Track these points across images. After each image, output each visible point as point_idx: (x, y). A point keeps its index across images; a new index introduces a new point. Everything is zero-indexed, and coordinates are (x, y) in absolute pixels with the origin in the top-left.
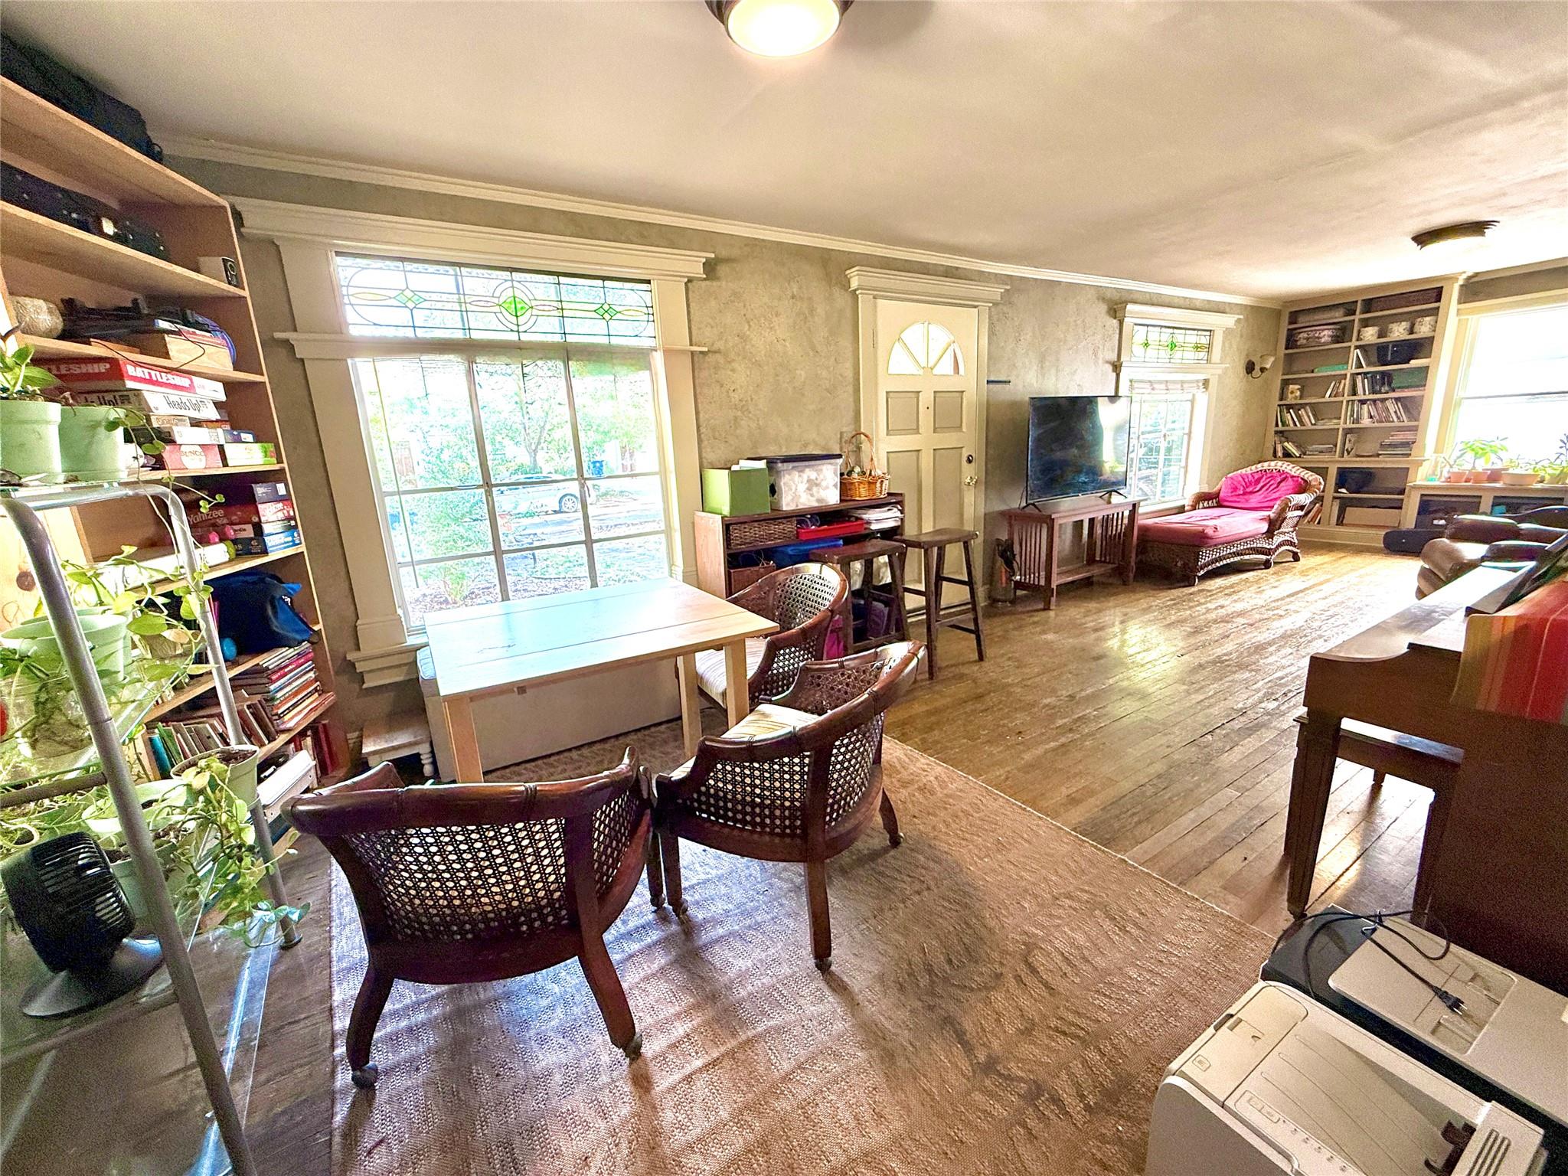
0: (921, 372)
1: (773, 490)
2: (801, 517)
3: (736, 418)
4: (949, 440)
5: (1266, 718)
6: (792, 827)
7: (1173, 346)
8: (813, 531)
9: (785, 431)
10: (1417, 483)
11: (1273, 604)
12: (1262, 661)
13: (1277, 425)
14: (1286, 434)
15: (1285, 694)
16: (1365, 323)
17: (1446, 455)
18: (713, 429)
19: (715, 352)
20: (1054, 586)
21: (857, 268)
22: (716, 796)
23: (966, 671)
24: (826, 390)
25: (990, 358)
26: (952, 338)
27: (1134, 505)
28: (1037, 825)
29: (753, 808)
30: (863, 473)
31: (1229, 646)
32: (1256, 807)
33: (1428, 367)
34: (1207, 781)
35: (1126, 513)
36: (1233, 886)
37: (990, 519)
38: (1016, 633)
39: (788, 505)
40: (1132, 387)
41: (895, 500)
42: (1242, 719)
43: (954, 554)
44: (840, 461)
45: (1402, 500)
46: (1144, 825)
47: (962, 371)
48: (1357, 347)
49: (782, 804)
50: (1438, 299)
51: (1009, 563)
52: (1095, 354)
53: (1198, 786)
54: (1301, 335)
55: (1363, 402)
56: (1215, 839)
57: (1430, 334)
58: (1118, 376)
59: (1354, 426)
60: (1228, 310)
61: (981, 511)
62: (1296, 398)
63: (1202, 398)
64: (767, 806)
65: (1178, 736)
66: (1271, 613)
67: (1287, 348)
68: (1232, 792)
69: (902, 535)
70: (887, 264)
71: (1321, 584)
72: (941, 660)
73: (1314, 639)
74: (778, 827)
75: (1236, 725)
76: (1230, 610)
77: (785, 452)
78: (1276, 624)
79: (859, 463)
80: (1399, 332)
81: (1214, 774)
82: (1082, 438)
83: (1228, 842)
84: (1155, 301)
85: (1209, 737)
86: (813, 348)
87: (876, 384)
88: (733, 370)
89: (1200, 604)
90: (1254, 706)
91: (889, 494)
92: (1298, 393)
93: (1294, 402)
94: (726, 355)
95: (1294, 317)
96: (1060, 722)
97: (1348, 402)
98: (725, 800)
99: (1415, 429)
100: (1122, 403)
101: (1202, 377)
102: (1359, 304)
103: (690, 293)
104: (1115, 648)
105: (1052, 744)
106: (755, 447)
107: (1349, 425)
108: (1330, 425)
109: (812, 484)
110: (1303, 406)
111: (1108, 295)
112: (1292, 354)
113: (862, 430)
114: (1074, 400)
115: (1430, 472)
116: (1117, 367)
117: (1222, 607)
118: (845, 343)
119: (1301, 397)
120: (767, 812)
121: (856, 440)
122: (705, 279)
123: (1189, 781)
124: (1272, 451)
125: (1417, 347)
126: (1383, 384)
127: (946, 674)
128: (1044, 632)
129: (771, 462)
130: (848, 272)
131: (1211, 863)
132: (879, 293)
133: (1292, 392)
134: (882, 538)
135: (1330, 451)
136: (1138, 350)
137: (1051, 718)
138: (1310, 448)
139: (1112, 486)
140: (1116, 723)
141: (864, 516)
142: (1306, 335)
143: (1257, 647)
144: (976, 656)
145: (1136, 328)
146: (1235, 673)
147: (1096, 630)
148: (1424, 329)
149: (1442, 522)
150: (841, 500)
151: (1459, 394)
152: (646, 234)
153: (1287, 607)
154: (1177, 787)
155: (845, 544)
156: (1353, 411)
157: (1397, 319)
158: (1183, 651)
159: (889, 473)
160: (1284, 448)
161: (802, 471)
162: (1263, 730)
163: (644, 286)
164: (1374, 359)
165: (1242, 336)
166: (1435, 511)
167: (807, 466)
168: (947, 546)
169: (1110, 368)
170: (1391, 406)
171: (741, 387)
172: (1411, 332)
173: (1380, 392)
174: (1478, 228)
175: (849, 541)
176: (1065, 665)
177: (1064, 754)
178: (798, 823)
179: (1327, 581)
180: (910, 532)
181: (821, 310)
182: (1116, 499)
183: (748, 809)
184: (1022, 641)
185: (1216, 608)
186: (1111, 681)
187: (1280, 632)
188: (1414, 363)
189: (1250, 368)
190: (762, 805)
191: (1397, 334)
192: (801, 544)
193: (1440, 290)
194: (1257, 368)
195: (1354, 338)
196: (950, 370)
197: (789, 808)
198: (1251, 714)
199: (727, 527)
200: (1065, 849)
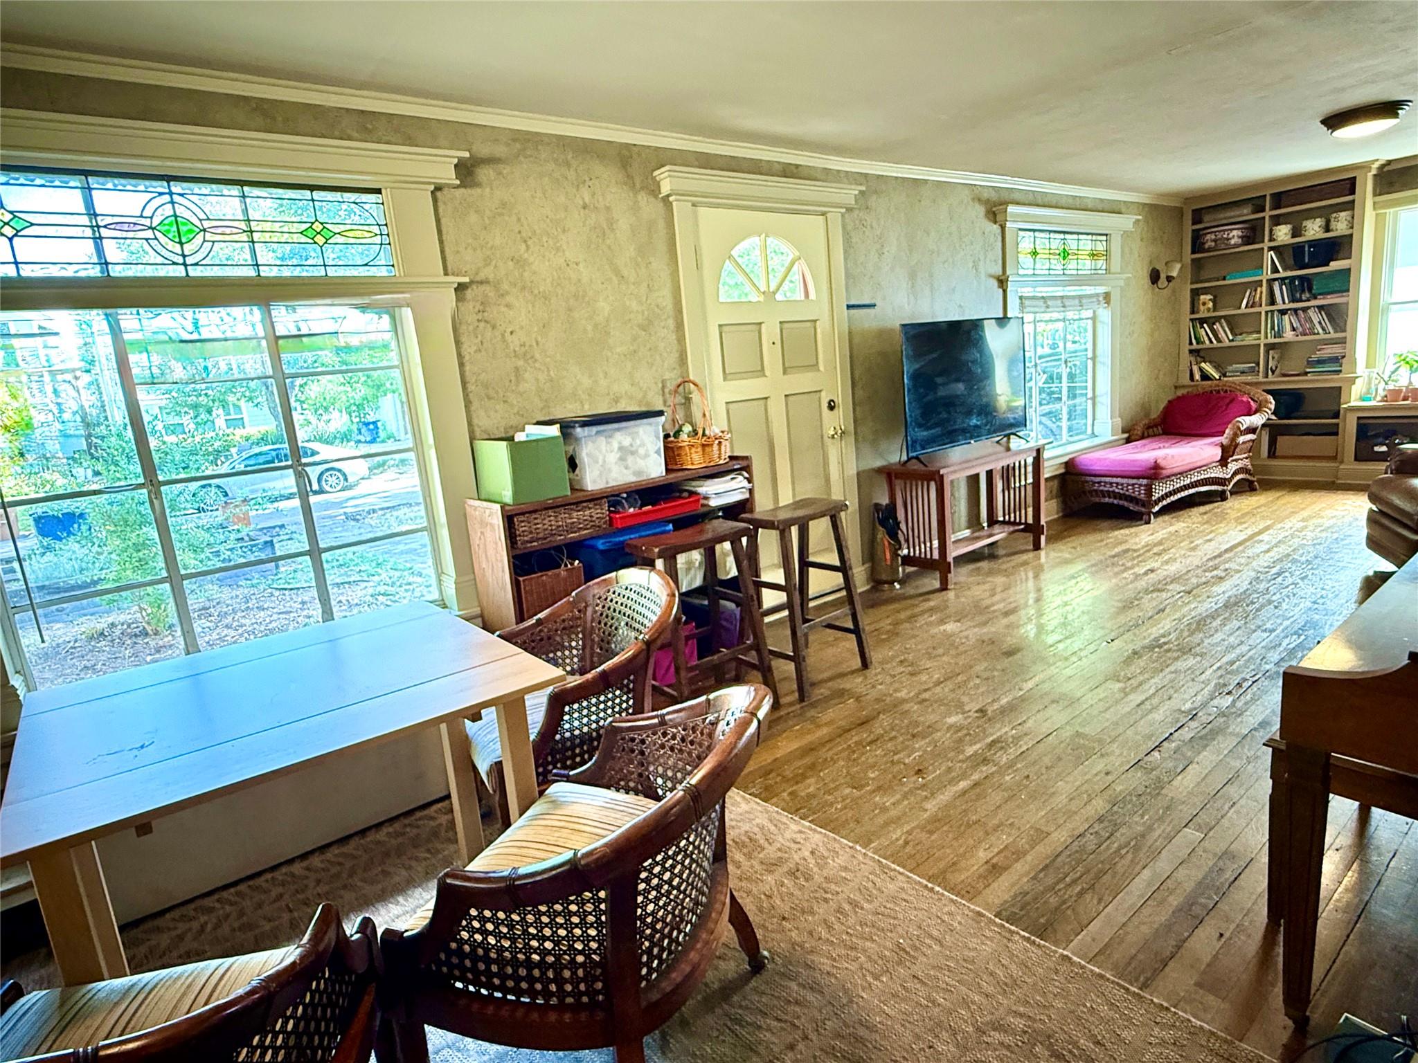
0: (761, 298)
1: (573, 464)
2: (613, 498)
3: (517, 369)
4: (802, 382)
5: (1222, 720)
6: (591, 993)
7: (1065, 254)
8: (632, 515)
9: (587, 382)
10: (1353, 404)
11: (1211, 564)
12: (1206, 641)
13: (1191, 343)
14: (1202, 354)
15: (1239, 685)
16: (1277, 221)
17: (1379, 369)
18: (486, 386)
19: (481, 283)
20: (950, 559)
21: (667, 168)
22: (473, 955)
23: (848, 686)
24: (639, 326)
25: (848, 275)
26: (797, 254)
27: (1038, 451)
28: (950, 914)
29: (530, 970)
30: (695, 432)
31: (1166, 624)
32: (1225, 853)
33: (1349, 270)
34: (1161, 819)
35: (1030, 460)
36: (1210, 981)
37: (865, 479)
38: (907, 625)
39: (594, 482)
40: (1022, 306)
41: (740, 465)
42: (1193, 724)
43: (820, 529)
44: (663, 418)
45: (1337, 425)
46: (1088, 897)
47: (812, 295)
48: (1270, 249)
49: (573, 961)
50: (1352, 191)
51: (893, 532)
52: (975, 267)
53: (1150, 829)
54: (1208, 237)
55: (1283, 312)
56: (1179, 910)
57: (1348, 232)
58: (1005, 292)
59: (1277, 340)
60: (1123, 210)
61: (852, 471)
62: (1209, 310)
63: (1105, 314)
64: (551, 965)
65: (1118, 757)
66: (1209, 575)
67: (1193, 252)
68: (1192, 835)
69: (752, 511)
70: (706, 162)
71: (1260, 532)
72: (813, 675)
73: (1263, 606)
74: (569, 994)
75: (1186, 734)
76: (1161, 574)
77: (589, 410)
78: (1217, 589)
79: (689, 419)
80: (1313, 230)
81: (1168, 808)
82: (969, 371)
83: (1197, 910)
84: (1040, 202)
85: (1156, 754)
86: (617, 272)
87: (705, 318)
88: (508, 306)
89: (1127, 569)
90: (1204, 705)
91: (731, 458)
92: (1211, 305)
93: (1207, 315)
94: (497, 286)
95: (1197, 216)
96: (970, 751)
97: (1267, 312)
98: (487, 960)
99: (1343, 341)
100: (1012, 326)
101: (1101, 290)
102: (1268, 198)
103: (440, 204)
104: (1032, 634)
105: (963, 785)
106: (546, 407)
107: (1271, 340)
108: (1250, 339)
109: (625, 452)
110: (1218, 319)
111: (985, 195)
112: (1199, 259)
113: (691, 378)
114: (955, 326)
115: (1364, 390)
116: (1002, 282)
117: (1152, 571)
118: (659, 265)
119: (1215, 309)
120: (551, 974)
121: (683, 390)
122: (457, 187)
123: (1138, 823)
124: (1188, 375)
125: (1336, 247)
126: (1303, 291)
127: (822, 691)
128: (942, 622)
129: (567, 427)
130: (656, 173)
131: (1179, 947)
132: (698, 200)
133: (1204, 304)
134: (725, 517)
135: (1253, 371)
136: (1025, 260)
137: (959, 744)
138: (1230, 368)
139: (1011, 426)
140: (1041, 745)
141: (700, 490)
142: (1213, 237)
143: (1198, 623)
144: (857, 663)
145: (1021, 233)
146: (1177, 659)
147: (1006, 614)
148: (1340, 226)
149: (1384, 449)
150: (668, 471)
151: (1385, 298)
152: (369, 126)
153: (1227, 566)
154: (1123, 834)
155: (676, 529)
156: (1273, 322)
157: (1310, 214)
158: (1113, 635)
159: (730, 431)
160: (1201, 370)
161: (610, 437)
162: (1220, 738)
163: (372, 197)
164: (1291, 262)
165: (1142, 240)
166: (1376, 436)
167: (618, 430)
168: (811, 523)
169: (995, 283)
170: (1315, 316)
171: (522, 328)
172: (1327, 229)
173: (1301, 301)
174: (1389, 108)
175: (682, 523)
176: (971, 667)
177: (979, 797)
178: (599, 985)
179: (1267, 528)
180: (763, 505)
181: (624, 223)
182: (1015, 443)
183: (523, 972)
184: (914, 636)
185: (1146, 573)
186: (1030, 684)
187: (1222, 600)
188: (1335, 265)
189: (1155, 277)
190: (542, 965)
191: (1312, 232)
192: (614, 534)
193: (1353, 181)
194: (1163, 276)
195: (1267, 238)
196: (800, 296)
197: (583, 965)
198: (1203, 717)
199: (509, 520)
200: (988, 947)
